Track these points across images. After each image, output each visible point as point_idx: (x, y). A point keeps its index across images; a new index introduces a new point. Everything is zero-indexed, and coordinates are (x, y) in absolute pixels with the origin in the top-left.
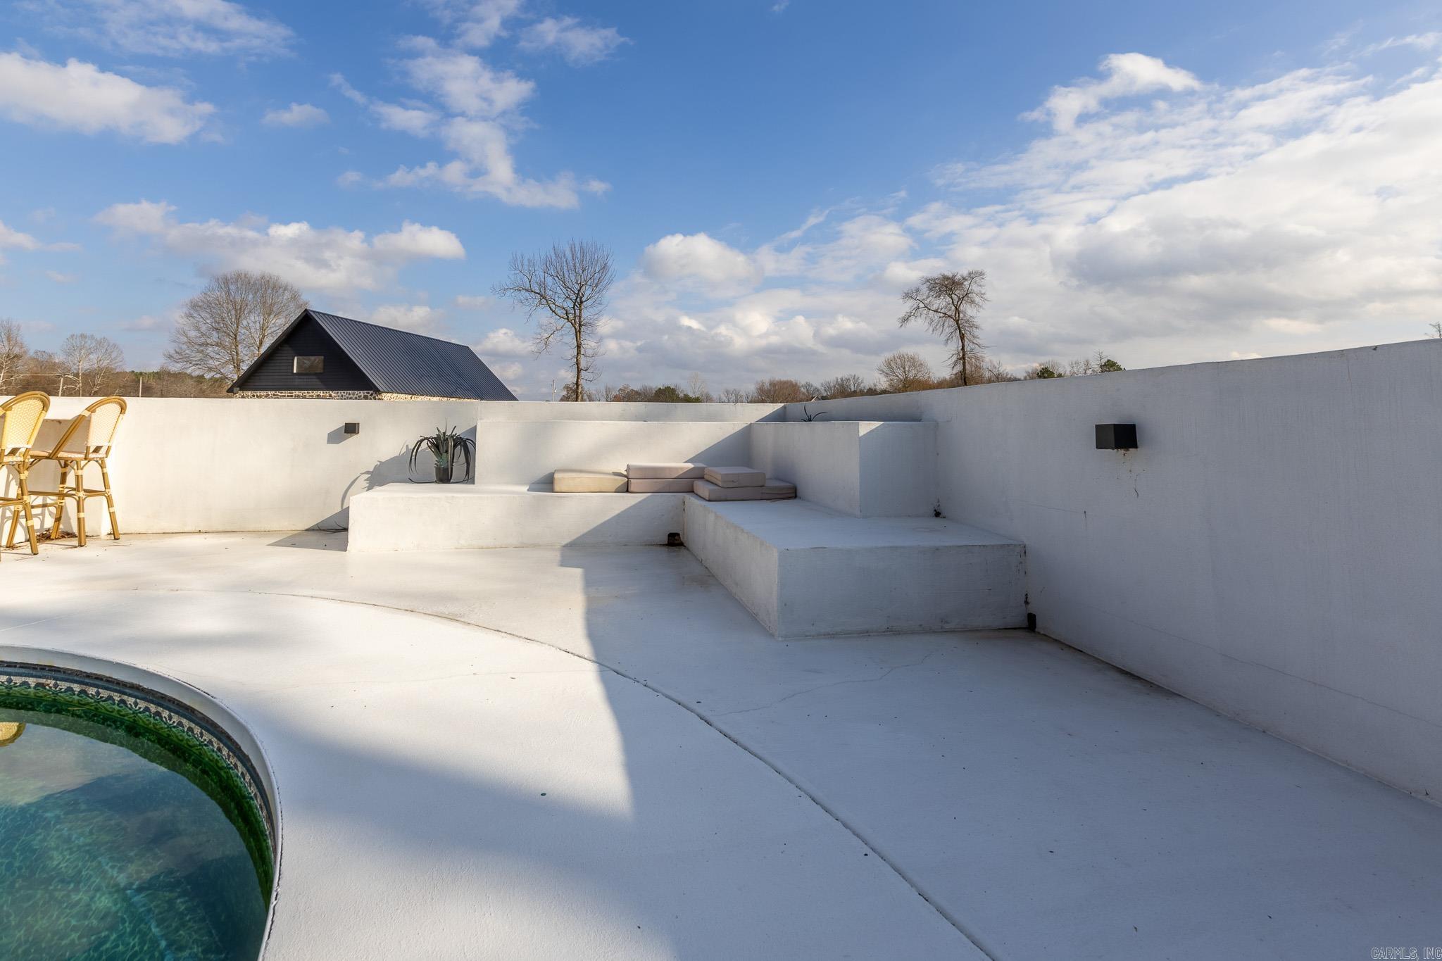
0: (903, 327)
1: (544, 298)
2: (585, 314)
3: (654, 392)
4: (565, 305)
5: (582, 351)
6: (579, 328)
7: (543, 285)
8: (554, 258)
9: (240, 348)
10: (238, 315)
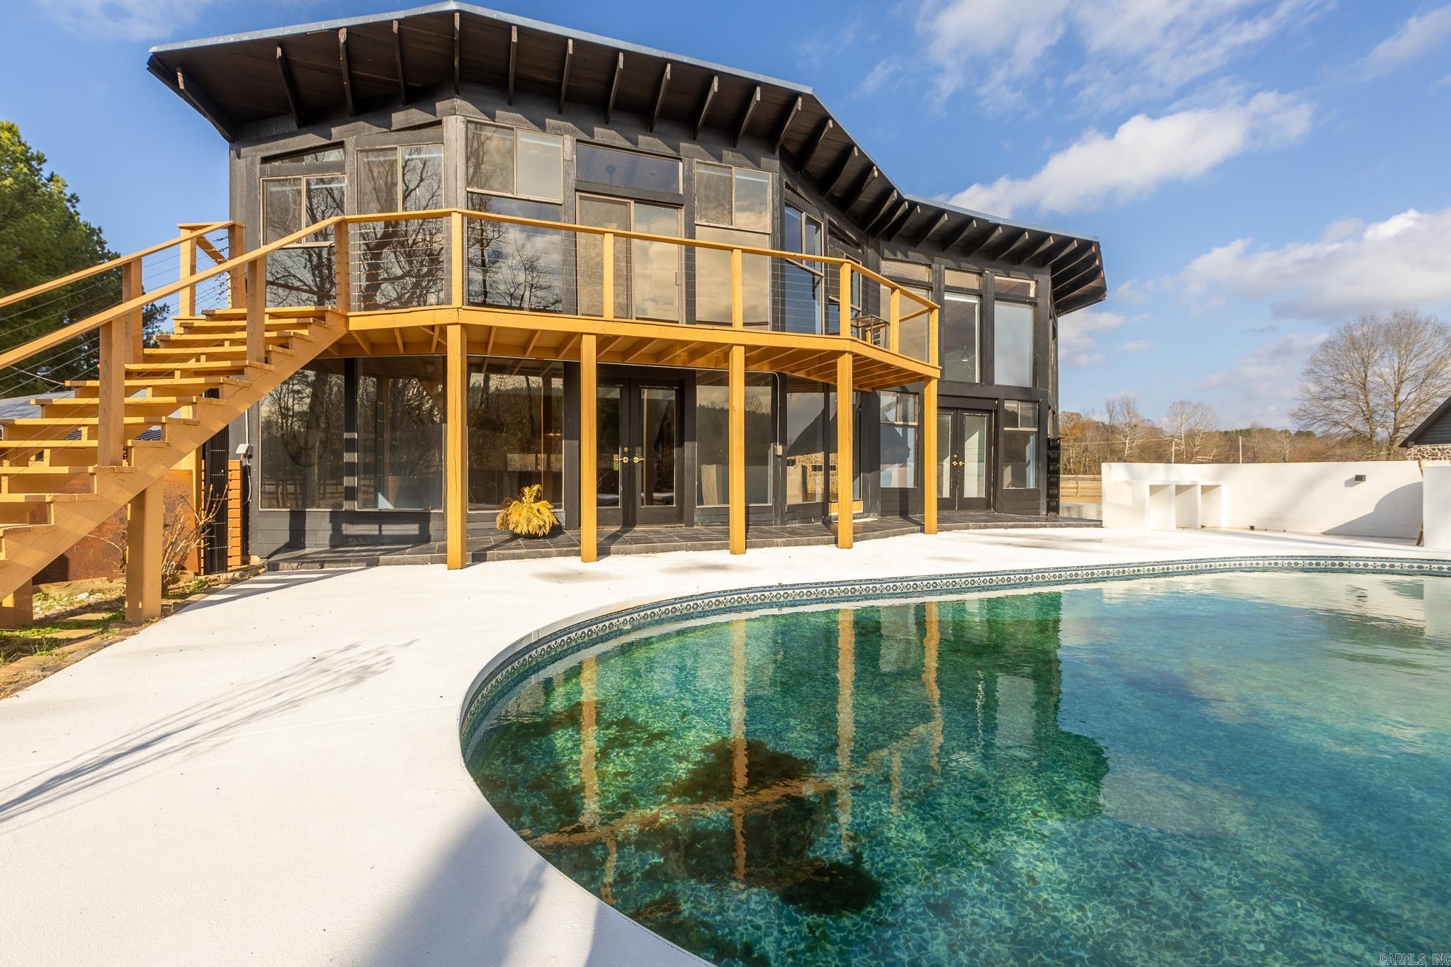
9: (1371, 397)
10: (1365, 363)
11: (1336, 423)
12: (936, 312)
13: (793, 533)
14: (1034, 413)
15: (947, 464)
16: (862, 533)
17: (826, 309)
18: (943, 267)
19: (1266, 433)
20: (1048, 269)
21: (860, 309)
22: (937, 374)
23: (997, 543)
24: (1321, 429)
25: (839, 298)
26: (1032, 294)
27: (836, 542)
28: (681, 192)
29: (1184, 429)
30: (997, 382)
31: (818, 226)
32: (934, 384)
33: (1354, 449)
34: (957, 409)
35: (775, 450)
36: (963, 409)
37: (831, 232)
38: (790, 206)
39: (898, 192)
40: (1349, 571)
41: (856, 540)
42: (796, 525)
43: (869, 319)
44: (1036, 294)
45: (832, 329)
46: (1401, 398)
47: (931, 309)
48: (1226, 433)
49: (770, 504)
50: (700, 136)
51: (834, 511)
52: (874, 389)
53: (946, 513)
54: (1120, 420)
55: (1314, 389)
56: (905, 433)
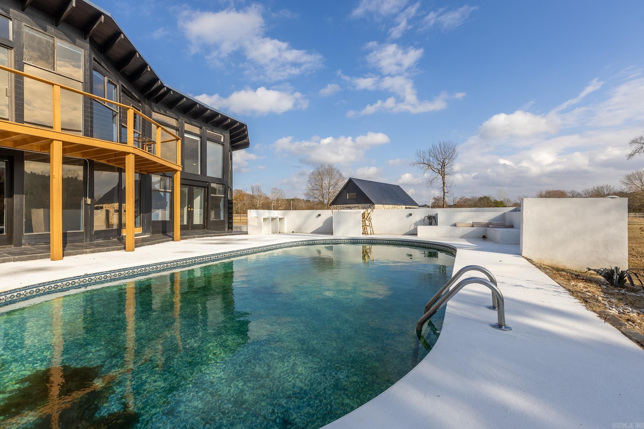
0: (630, 159)
1: (429, 166)
2: (446, 170)
3: (478, 199)
4: (438, 167)
5: (445, 185)
6: (443, 175)
7: (429, 161)
8: (432, 149)
9: (323, 190)
10: (322, 179)
11: (315, 198)
12: (180, 141)
13: (98, 245)
14: (223, 189)
15: (186, 209)
16: (139, 243)
17: (120, 130)
18: (184, 121)
19: (298, 200)
20: (228, 131)
21: (141, 133)
22: (180, 169)
23: (207, 243)
24: (312, 200)
25: (127, 125)
26: (222, 141)
27: (125, 248)
28: (11, 38)
29: (276, 198)
30: (208, 175)
31: (116, 86)
32: (179, 174)
33: (320, 206)
34: (190, 185)
35: (85, 201)
36: (193, 185)
37: (123, 91)
38: (96, 71)
39: (161, 82)
40: (316, 244)
41: (136, 246)
42: (100, 241)
43: (145, 139)
44: (224, 140)
45: (122, 140)
46: (330, 191)
47: (177, 139)
48: (288, 199)
49: (82, 231)
50: (27, 10)
51: (124, 233)
52: (148, 173)
53: (185, 231)
54: (256, 194)
55: (310, 187)
56: (165, 195)
